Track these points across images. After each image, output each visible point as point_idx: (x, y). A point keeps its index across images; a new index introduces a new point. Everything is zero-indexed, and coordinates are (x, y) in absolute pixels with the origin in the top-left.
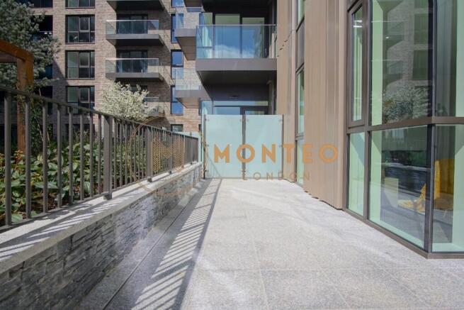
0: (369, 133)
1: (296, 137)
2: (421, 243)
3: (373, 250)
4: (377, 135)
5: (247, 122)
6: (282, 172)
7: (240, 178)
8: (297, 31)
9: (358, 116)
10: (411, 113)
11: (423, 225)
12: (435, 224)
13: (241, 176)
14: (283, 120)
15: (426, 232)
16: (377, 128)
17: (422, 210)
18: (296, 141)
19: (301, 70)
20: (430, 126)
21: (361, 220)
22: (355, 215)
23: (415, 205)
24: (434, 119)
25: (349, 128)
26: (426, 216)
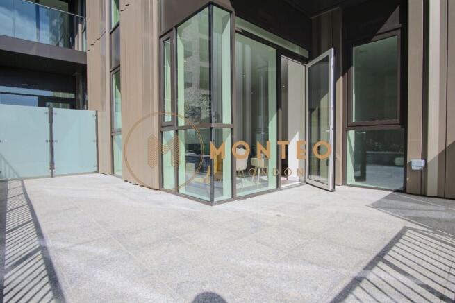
0: (177, 131)
1: (112, 132)
2: (209, 199)
3: (183, 208)
4: (182, 132)
5: (54, 116)
6: (98, 166)
7: (48, 177)
8: (111, 33)
9: (168, 118)
10: (200, 115)
11: (209, 191)
12: (215, 189)
13: (50, 174)
14: (97, 116)
15: (211, 194)
16: (182, 128)
17: (208, 182)
18: (112, 137)
19: (116, 70)
20: (211, 128)
21: (173, 193)
22: (168, 191)
23: (205, 180)
24: (213, 125)
25: (163, 127)
26: (211, 185)
